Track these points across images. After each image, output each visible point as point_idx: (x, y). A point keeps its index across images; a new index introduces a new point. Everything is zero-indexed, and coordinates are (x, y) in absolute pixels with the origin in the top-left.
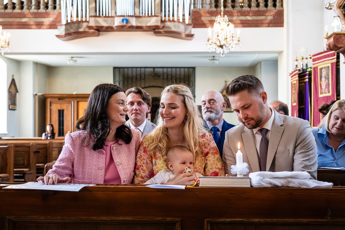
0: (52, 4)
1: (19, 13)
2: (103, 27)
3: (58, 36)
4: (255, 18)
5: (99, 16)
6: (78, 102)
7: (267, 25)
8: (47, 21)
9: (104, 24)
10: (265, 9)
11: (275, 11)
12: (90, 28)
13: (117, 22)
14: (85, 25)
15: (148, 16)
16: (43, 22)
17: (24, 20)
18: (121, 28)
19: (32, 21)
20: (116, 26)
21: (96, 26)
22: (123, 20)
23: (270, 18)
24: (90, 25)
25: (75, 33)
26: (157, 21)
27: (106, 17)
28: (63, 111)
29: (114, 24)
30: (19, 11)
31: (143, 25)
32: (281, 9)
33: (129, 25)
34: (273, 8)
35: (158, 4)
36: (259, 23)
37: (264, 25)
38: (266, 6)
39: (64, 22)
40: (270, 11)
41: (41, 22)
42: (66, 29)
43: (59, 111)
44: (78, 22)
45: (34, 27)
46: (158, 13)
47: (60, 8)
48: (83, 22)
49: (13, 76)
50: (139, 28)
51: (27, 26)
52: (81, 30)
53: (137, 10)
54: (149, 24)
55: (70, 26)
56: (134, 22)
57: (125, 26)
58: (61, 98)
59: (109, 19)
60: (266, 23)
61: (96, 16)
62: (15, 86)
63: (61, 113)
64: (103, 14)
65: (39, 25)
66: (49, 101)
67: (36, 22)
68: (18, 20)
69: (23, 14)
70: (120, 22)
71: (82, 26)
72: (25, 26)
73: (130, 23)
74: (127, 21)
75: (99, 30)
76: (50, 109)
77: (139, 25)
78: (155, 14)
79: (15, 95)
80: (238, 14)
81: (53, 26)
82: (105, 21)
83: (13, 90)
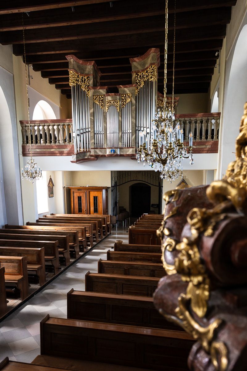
0: (69, 139)
1: (49, 146)
2: (100, 155)
3: (72, 162)
4: (198, 147)
5: (97, 148)
6: (89, 192)
7: (206, 152)
8: (66, 150)
9: (100, 154)
10: (206, 140)
11: (212, 142)
12: (92, 156)
13: (108, 152)
14: (88, 154)
15: (128, 148)
16: (63, 151)
17: (52, 150)
18: (110, 156)
19: (57, 151)
20: (107, 155)
21: (95, 155)
22: (111, 151)
23: (209, 147)
24: (91, 154)
25: (82, 159)
26: (133, 151)
27: (101, 148)
28: (81, 197)
29: (106, 153)
30: (49, 144)
31: (125, 154)
32: (217, 140)
33: (115, 154)
34: (211, 140)
35: (134, 139)
36: (201, 151)
37: (204, 152)
38: (207, 138)
39: (75, 152)
40: (209, 142)
41: (62, 151)
42: (77, 157)
43: (79, 197)
44: (84, 152)
45: (58, 154)
46: (133, 146)
47: (73, 142)
48: (87, 152)
49: (50, 176)
50: (121, 156)
51: (54, 154)
52: (86, 157)
53: (120, 144)
54: (128, 153)
55: (79, 155)
56: (118, 152)
57: (113, 155)
58: (79, 189)
59: (103, 150)
60: (206, 150)
61: (94, 148)
62: (52, 182)
63: (80, 198)
64: (99, 147)
65: (61, 154)
66: (72, 191)
67: (59, 151)
68: (49, 150)
69: (52, 146)
70: (110, 152)
71: (87, 154)
72: (53, 154)
73: (116, 152)
74: (115, 152)
75: (97, 157)
76: (73, 196)
77: (122, 154)
78: (131, 146)
79: (53, 187)
80: (186, 144)
81: (69, 154)
82: (100, 151)
83: (51, 185)
